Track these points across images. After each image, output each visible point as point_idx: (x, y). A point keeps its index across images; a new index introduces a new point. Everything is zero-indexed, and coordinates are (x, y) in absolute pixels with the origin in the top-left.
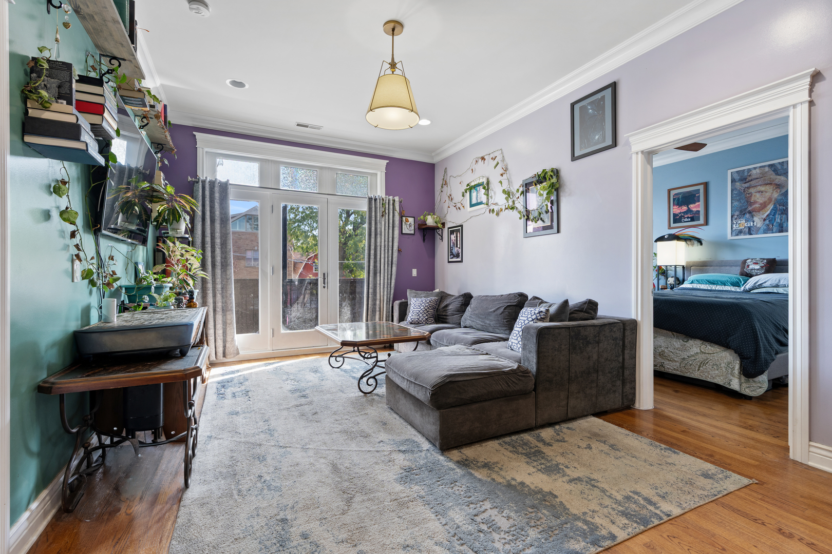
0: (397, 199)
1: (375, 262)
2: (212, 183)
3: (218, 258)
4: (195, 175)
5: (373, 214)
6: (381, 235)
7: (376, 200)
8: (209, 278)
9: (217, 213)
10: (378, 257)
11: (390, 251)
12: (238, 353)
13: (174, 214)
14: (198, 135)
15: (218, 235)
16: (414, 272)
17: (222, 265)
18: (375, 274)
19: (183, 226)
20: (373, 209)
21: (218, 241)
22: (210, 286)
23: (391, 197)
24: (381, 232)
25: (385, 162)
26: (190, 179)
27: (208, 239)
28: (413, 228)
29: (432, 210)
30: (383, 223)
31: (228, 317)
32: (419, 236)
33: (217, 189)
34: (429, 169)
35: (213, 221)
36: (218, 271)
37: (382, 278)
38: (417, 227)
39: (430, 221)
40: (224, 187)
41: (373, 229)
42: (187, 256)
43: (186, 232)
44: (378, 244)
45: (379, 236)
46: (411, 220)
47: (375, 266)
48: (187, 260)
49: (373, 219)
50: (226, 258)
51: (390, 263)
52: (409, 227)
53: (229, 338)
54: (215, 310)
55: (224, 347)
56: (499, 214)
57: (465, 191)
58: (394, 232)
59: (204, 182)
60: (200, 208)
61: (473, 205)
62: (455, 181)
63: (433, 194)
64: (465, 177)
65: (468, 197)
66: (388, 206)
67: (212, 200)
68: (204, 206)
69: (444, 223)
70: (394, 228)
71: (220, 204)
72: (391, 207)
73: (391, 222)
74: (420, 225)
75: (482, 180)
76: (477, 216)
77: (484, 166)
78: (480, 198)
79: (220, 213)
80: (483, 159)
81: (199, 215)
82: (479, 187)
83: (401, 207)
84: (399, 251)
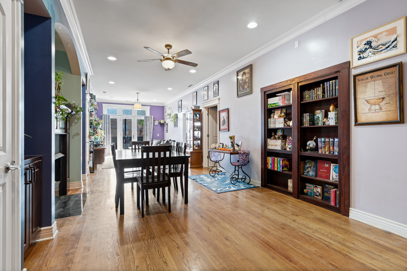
0: (152, 116)
1: (146, 132)
3: (108, 132)
4: (102, 114)
5: (146, 120)
6: (148, 126)
7: (146, 117)
8: (105, 136)
9: (107, 122)
11: (150, 130)
13: (99, 124)
14: (103, 104)
15: (107, 127)
16: (158, 135)
18: (146, 135)
19: (100, 126)
21: (107, 128)
22: (106, 138)
23: (151, 116)
24: (148, 125)
25: (149, 107)
26: (101, 114)
27: (105, 128)
28: (158, 123)
29: (163, 119)
32: (159, 125)
33: (107, 116)
34: (163, 107)
35: (106, 123)
36: (108, 135)
38: (159, 123)
39: (162, 122)
41: (146, 124)
43: (101, 127)
44: (147, 128)
46: (157, 121)
49: (146, 122)
51: (150, 133)
52: (157, 123)
54: (107, 144)
55: (109, 152)
56: (172, 122)
57: (168, 115)
58: (151, 125)
59: (104, 115)
60: (103, 121)
61: (169, 119)
62: (167, 112)
63: (164, 114)
64: (168, 111)
65: (168, 117)
66: (150, 118)
67: (106, 119)
68: (104, 120)
69: (165, 122)
70: (151, 124)
71: (108, 120)
72: (151, 118)
73: (151, 122)
74: (160, 123)
75: (170, 113)
76: (169, 121)
77: (170, 110)
78: (170, 117)
79: (108, 122)
80: (169, 108)
81: (103, 123)
82: (170, 115)
83: (154, 118)
84: (153, 129)
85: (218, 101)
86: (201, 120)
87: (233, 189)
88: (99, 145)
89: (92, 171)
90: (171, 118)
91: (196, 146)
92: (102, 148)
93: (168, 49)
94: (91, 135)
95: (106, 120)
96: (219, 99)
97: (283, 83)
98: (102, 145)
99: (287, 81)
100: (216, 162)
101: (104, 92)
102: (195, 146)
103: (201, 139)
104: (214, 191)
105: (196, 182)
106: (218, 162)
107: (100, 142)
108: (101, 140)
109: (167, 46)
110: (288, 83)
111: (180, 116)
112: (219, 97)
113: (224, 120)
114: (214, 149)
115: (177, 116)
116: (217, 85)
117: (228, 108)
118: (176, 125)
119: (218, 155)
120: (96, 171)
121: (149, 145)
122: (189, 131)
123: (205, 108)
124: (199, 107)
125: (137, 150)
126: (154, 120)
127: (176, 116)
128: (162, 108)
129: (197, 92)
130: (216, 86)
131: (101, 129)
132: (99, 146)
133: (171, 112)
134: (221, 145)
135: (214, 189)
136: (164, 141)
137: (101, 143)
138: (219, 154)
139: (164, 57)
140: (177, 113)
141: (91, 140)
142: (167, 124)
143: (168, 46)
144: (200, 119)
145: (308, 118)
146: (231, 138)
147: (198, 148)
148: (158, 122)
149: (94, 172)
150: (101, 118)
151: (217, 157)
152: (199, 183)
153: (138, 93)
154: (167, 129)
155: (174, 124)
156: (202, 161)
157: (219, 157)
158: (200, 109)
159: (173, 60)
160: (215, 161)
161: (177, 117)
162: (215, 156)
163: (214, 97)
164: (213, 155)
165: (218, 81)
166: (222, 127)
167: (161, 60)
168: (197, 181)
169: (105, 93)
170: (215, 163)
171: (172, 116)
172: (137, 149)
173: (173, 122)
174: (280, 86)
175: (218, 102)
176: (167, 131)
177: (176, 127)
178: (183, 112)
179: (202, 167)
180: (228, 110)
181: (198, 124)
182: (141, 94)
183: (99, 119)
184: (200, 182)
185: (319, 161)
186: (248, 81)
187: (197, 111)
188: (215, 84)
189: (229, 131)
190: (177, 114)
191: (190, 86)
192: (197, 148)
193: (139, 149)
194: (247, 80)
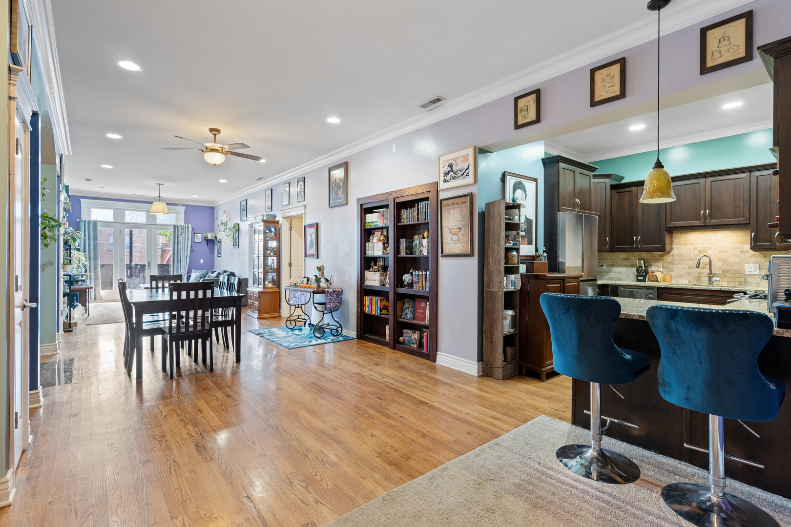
0: (190, 226)
1: (178, 256)
2: (89, 222)
3: (92, 255)
4: (80, 218)
5: (176, 233)
6: (181, 243)
7: (177, 226)
8: (87, 264)
10: (179, 254)
11: (186, 251)
12: (102, 299)
14: (82, 200)
15: (92, 245)
16: (202, 261)
17: (94, 259)
19: (77, 244)
20: (176, 231)
21: (92, 248)
23: (186, 225)
25: (184, 208)
26: (78, 220)
27: (87, 247)
28: (201, 239)
29: (212, 230)
30: (182, 238)
31: (97, 282)
32: (205, 243)
33: (91, 225)
34: (213, 208)
35: (89, 238)
36: (92, 261)
37: (182, 264)
38: (203, 238)
39: (210, 236)
40: (95, 223)
41: (176, 240)
42: (80, 256)
43: (78, 246)
44: (179, 248)
45: (179, 244)
46: (200, 235)
47: (178, 258)
48: (80, 258)
49: (176, 236)
50: (96, 255)
51: (186, 257)
52: (199, 238)
53: (97, 292)
55: (95, 296)
56: (228, 237)
57: (221, 224)
58: (188, 242)
59: (85, 221)
60: (83, 233)
61: (223, 231)
62: (219, 218)
63: (214, 222)
64: (221, 218)
65: (222, 228)
66: (184, 229)
67: (89, 229)
68: (85, 232)
69: (216, 238)
70: (188, 240)
71: (93, 231)
72: (187, 230)
73: (186, 237)
74: (205, 238)
75: (225, 221)
76: (225, 237)
77: (225, 215)
78: (225, 228)
79: (93, 235)
80: (224, 212)
81: (83, 236)
82: (225, 224)
83: (193, 229)
84: (192, 251)
85: (304, 210)
86: (278, 237)
87: (314, 342)
88: (77, 282)
89: (67, 328)
90: (228, 230)
91: (269, 282)
92: (84, 286)
93: (215, 135)
94: (65, 263)
95: (89, 232)
96: (305, 206)
97: (380, 196)
98: (83, 281)
99: (384, 194)
100: (297, 306)
101: (87, 180)
102: (266, 283)
103: (278, 271)
104: (284, 346)
105: (262, 338)
106: (301, 307)
107: (78, 275)
108: (81, 272)
109: (211, 130)
110: (386, 196)
111: (244, 226)
112: (305, 204)
113: (312, 240)
114: (292, 286)
115: (239, 228)
116: (302, 183)
117: (317, 223)
118: (236, 243)
119: (302, 296)
120: (75, 329)
121: (181, 281)
122: (258, 256)
123: (286, 218)
124: (275, 216)
125: (160, 290)
126: (194, 234)
127: (237, 228)
128: (211, 210)
129: (272, 189)
130: (301, 186)
131: (78, 250)
132: (77, 284)
133: (228, 220)
134: (305, 280)
135: (286, 345)
136: (213, 272)
137: (80, 278)
138: (303, 294)
139: (207, 148)
140: (238, 221)
141: (66, 273)
142: (220, 242)
143: (215, 131)
144: (276, 236)
145: (405, 246)
146: (319, 269)
147: (273, 285)
148: (201, 237)
149: (72, 331)
150: (77, 228)
151: (299, 298)
152: (265, 338)
153: (160, 185)
154: (220, 251)
155: (232, 243)
156: (280, 308)
157: (302, 298)
158: (277, 219)
159: (222, 153)
160: (295, 305)
161: (238, 230)
162: (296, 297)
163: (298, 202)
164: (292, 296)
165: (304, 177)
166: (309, 252)
167: (203, 151)
168: (262, 336)
169: (90, 182)
170: (296, 308)
171: (228, 226)
172: (160, 288)
173: (230, 238)
174: (377, 199)
175: (303, 212)
176: (220, 253)
177: (237, 247)
178: (249, 221)
179: (280, 316)
180: (317, 226)
181: (273, 244)
182: (166, 185)
183: (73, 230)
184: (268, 337)
185: (417, 299)
186: (343, 185)
187: (270, 223)
188: (300, 181)
189: (318, 258)
190: (238, 225)
191: (260, 179)
192: (270, 285)
193: (163, 287)
194: (341, 184)
